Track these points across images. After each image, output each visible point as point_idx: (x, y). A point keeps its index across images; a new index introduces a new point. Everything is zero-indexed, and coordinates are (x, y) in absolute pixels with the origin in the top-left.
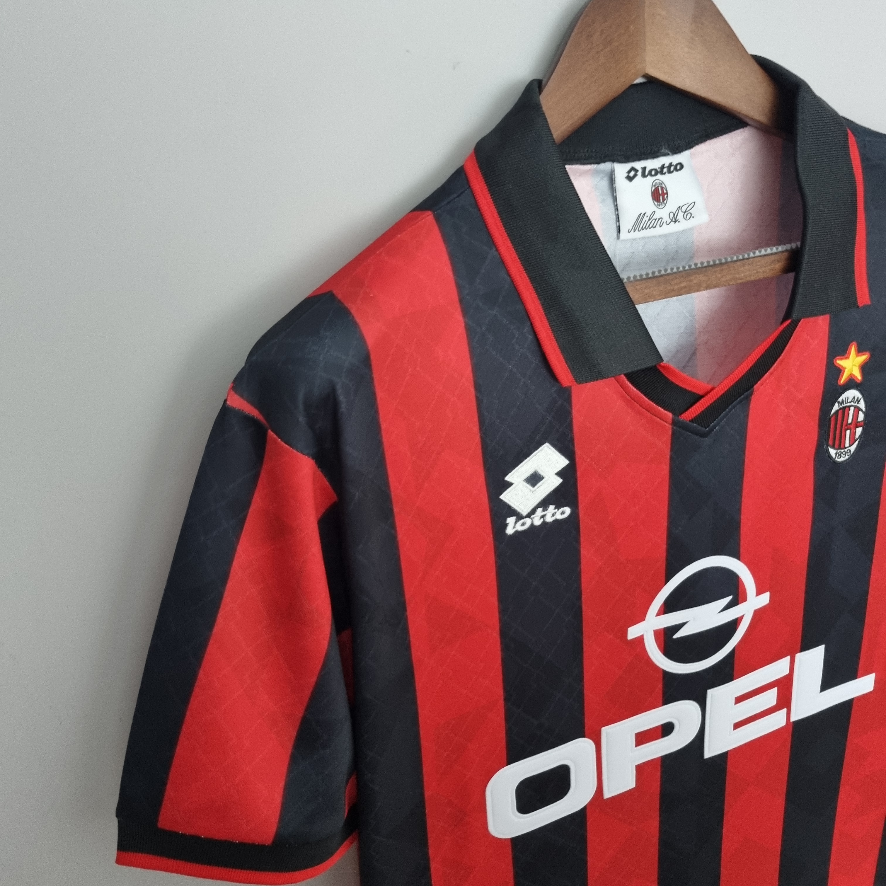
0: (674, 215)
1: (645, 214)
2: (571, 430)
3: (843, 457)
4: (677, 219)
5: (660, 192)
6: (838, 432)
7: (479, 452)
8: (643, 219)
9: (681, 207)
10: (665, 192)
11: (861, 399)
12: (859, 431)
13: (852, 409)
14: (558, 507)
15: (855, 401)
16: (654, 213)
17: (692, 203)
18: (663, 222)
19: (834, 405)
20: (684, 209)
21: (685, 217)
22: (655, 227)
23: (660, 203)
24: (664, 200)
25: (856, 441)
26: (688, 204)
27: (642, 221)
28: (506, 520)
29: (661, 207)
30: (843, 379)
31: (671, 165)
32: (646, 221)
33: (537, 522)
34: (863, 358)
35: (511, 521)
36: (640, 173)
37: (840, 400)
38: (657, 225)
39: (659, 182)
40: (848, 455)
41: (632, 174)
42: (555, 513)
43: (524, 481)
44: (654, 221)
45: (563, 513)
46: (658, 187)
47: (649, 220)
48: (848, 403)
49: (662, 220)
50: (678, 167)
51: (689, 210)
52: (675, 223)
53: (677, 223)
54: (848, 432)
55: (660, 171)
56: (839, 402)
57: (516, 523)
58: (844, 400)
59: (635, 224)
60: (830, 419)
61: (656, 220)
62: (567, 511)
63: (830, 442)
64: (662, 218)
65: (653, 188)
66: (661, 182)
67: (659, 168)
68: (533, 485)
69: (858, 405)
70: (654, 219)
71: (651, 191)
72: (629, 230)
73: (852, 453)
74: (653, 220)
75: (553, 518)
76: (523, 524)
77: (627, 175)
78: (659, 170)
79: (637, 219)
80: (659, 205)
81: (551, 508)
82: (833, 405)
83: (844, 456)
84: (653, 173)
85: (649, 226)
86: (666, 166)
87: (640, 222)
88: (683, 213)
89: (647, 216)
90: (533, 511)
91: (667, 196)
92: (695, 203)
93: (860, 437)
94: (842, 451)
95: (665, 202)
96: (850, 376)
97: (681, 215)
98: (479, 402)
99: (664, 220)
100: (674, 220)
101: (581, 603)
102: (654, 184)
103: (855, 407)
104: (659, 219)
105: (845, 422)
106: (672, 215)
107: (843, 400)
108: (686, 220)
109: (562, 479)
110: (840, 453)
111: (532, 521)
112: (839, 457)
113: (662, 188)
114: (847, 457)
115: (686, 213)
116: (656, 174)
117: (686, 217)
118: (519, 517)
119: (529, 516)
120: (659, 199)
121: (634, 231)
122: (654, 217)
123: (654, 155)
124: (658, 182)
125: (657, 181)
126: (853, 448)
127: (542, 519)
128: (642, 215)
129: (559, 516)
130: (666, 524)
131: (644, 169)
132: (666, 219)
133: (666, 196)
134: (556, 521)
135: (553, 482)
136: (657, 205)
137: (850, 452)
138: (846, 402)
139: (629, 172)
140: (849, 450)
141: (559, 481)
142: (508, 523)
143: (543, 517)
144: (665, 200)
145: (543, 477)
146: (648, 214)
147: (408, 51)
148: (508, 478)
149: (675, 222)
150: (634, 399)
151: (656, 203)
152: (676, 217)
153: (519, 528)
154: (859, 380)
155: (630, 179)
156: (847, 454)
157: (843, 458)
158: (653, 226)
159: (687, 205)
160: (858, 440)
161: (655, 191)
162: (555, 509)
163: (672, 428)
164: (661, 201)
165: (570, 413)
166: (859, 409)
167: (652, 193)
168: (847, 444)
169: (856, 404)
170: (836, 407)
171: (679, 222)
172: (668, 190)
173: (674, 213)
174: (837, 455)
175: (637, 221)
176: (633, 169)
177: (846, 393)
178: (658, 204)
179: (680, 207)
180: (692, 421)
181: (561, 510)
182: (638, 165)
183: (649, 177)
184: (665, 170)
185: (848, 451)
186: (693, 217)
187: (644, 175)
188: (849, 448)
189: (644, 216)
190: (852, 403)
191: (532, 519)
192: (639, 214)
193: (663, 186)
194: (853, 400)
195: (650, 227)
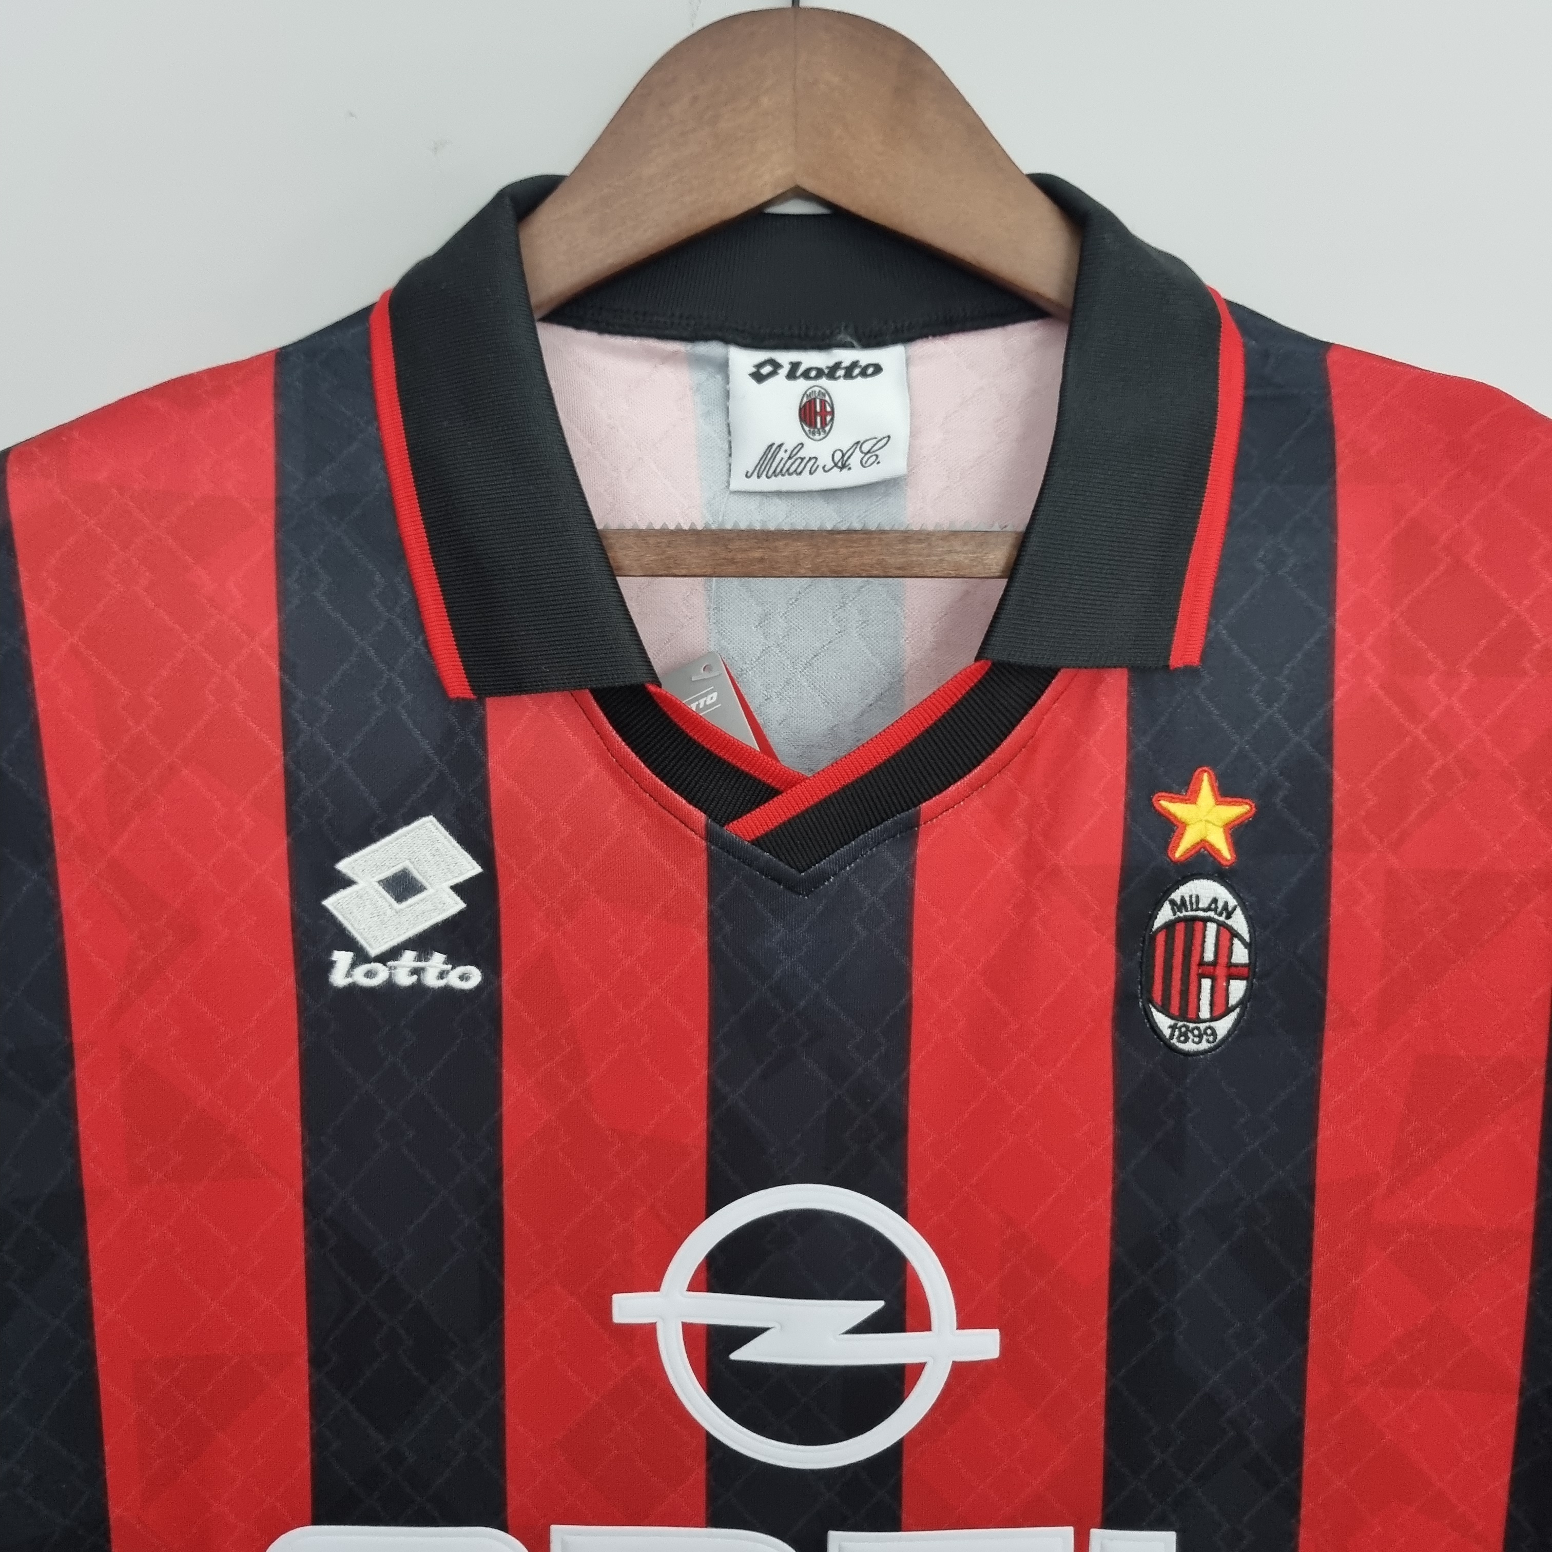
0: (843, 456)
1: (780, 446)
2: (487, 804)
3: (1193, 1042)
4: (847, 463)
5: (818, 409)
6: (1177, 975)
7: (280, 793)
8: (778, 455)
9: (860, 444)
10: (828, 409)
11: (1234, 908)
12: (1237, 989)
13: (1212, 928)
14: (455, 960)
15: (1219, 910)
16: (800, 446)
17: (884, 438)
18: (818, 466)
19: (1162, 906)
20: (866, 448)
21: (864, 461)
22: (800, 473)
23: (816, 430)
24: (824, 424)
25: (1228, 1011)
26: (875, 438)
27: (775, 457)
28: (330, 954)
29: (817, 437)
30: (1183, 848)
31: (855, 364)
32: (782, 459)
33: (404, 979)
34: (1236, 811)
35: (342, 958)
36: (783, 372)
37: (1176, 896)
38: (805, 470)
39: (820, 391)
40: (1208, 1041)
41: (766, 370)
42: (448, 972)
43: (379, 882)
44: (799, 461)
45: (464, 977)
46: (815, 399)
47: (790, 458)
48: (1198, 909)
49: (815, 463)
50: (870, 370)
51: (877, 450)
52: (841, 470)
53: (845, 470)
54: (1206, 983)
55: (831, 372)
56: (1173, 903)
57: (353, 965)
58: (1187, 899)
59: (761, 462)
60: (1153, 938)
61: (802, 459)
62: (475, 977)
63: (1157, 995)
64: (816, 458)
65: (805, 400)
66: (823, 391)
67: (828, 367)
68: (400, 898)
69: (1229, 922)
70: (800, 458)
71: (799, 405)
72: (748, 472)
73: (1219, 1037)
74: (796, 460)
75: (441, 983)
76: (369, 974)
77: (754, 370)
78: (826, 371)
79: (766, 454)
80: (814, 434)
81: (438, 960)
82: (1158, 906)
83: (1196, 1039)
84: (813, 374)
85: (788, 470)
86: (844, 365)
87: (770, 459)
88: (863, 455)
89: (786, 451)
90: (393, 954)
91: (832, 419)
92: (889, 437)
93: (1242, 1003)
94: (1191, 1025)
95: (827, 429)
96: (1199, 846)
97: (858, 455)
98: (286, 695)
99: (820, 463)
100: (840, 464)
101: (501, 1194)
102: (808, 393)
103: (1220, 925)
104: (810, 459)
105: (1195, 959)
106: (838, 456)
107: (1183, 899)
108: (864, 467)
109: (465, 902)
110: (1183, 1029)
111: (391, 975)
112: (1182, 1038)
113: (823, 403)
114: (1204, 1045)
115: (869, 455)
116: (817, 377)
117: (866, 462)
118: (361, 957)
119: (383, 959)
120: (813, 421)
121: (759, 477)
122: (800, 454)
123: (823, 344)
124: (817, 391)
125: (817, 389)
126: (1223, 1027)
127: (415, 977)
128: (774, 447)
129: (454, 979)
130: (705, 1072)
131: (795, 366)
132: (825, 460)
133: (829, 418)
134: (448, 990)
135: (444, 904)
136: (808, 432)
137: (1214, 1033)
138: (1194, 906)
139: (760, 366)
140: (1210, 1028)
141: (456, 905)
142: (335, 962)
143: (416, 971)
144: (826, 425)
145: (422, 886)
146: (789, 446)
147: (351, 115)
148: (343, 866)
149: (843, 467)
150: (622, 763)
151: (807, 429)
152: (847, 460)
153: (359, 977)
154: (1227, 860)
155: (758, 377)
156: (1205, 1037)
157: (1195, 1045)
158: (795, 471)
159: (875, 441)
160: (1238, 1010)
161: (808, 406)
162: (445, 963)
163: (708, 848)
164: (819, 425)
165: (483, 765)
166: (1235, 934)
167: (800, 409)
168: (1205, 1013)
169: (1222, 918)
170: (1165, 914)
171: (850, 469)
172: (835, 406)
173: (844, 452)
174: (1177, 1033)
175: (765, 456)
176: (772, 362)
177: (1190, 884)
178: (812, 430)
179: (858, 443)
180: (756, 842)
181: (461, 969)
182: (785, 358)
183: (802, 380)
184: (841, 373)
185: (1209, 1032)
186: (879, 463)
187: (791, 375)
188: (1213, 1024)
189: (779, 450)
190: (1211, 914)
191: (390, 968)
192: (769, 444)
193: (827, 398)
194: (1213, 906)
195: (792, 470)
